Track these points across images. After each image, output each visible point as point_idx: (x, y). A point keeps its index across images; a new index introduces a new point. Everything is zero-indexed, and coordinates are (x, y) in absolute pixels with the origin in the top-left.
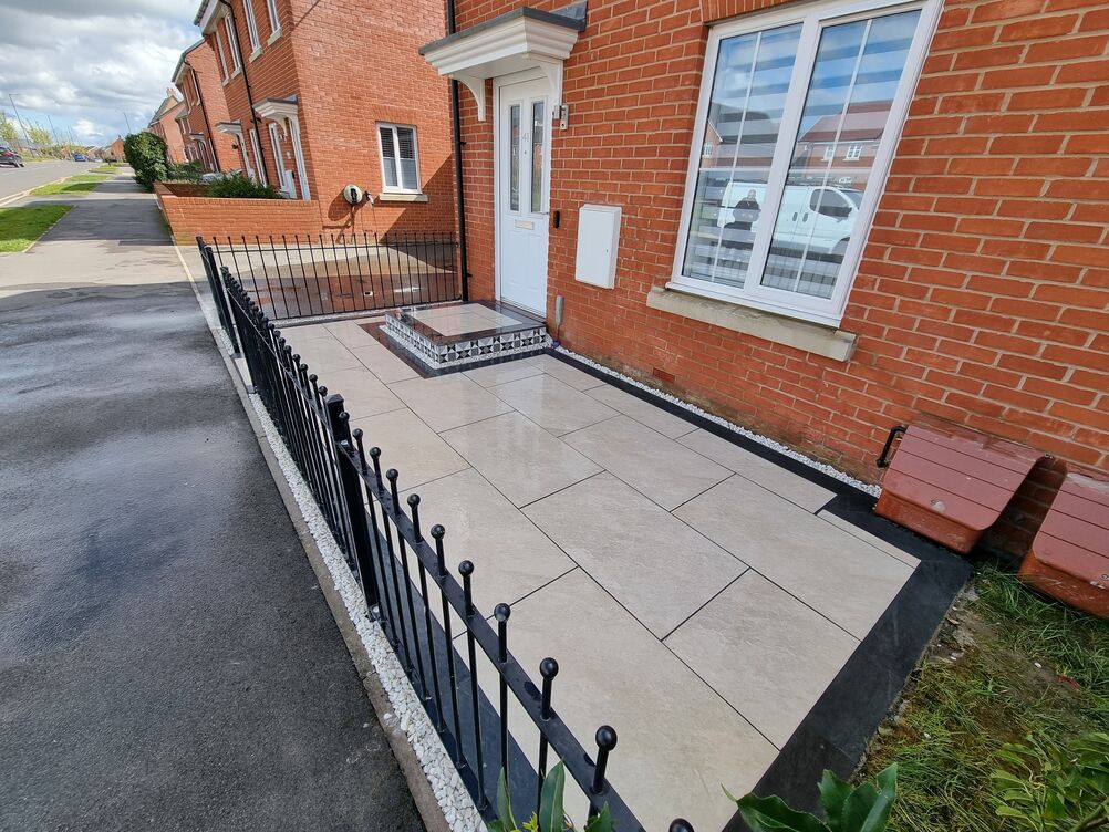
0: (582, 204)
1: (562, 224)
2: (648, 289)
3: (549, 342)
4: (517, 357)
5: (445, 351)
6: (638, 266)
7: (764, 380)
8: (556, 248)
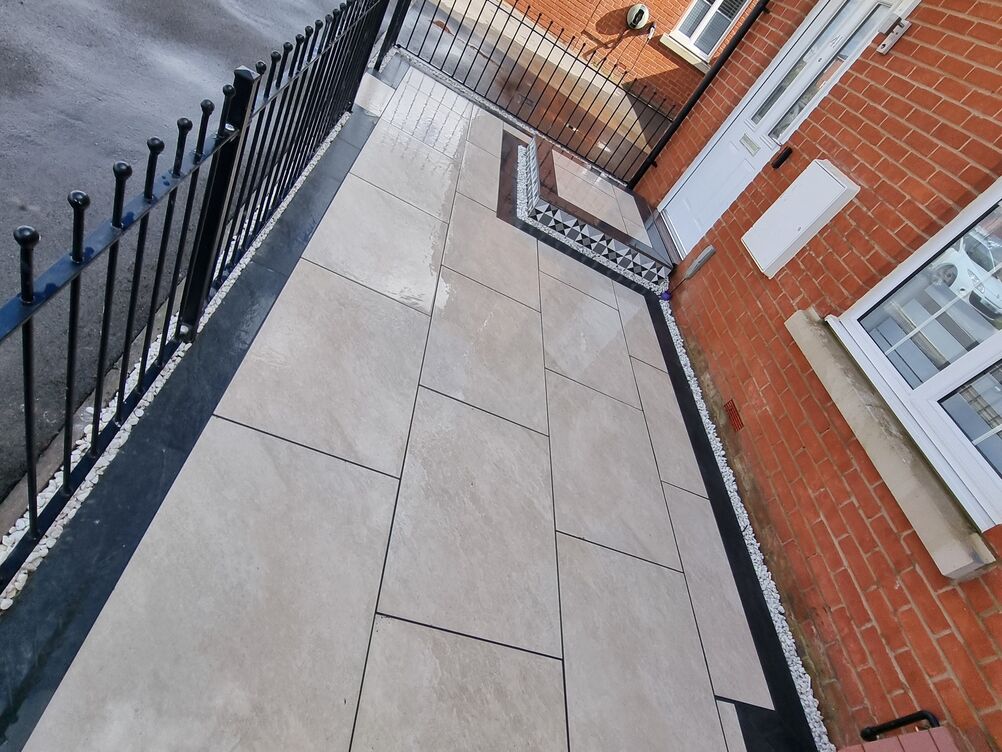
0: (823, 157)
1: (785, 165)
2: (804, 306)
3: (663, 287)
4: (614, 276)
5: (543, 208)
6: (818, 272)
7: (831, 514)
8: (756, 190)
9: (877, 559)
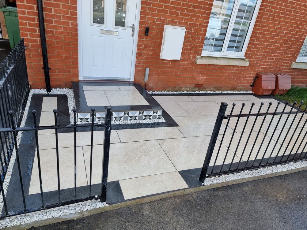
1: (150, 33)
7: (229, 76)
8: (145, 45)
9: (238, 73)
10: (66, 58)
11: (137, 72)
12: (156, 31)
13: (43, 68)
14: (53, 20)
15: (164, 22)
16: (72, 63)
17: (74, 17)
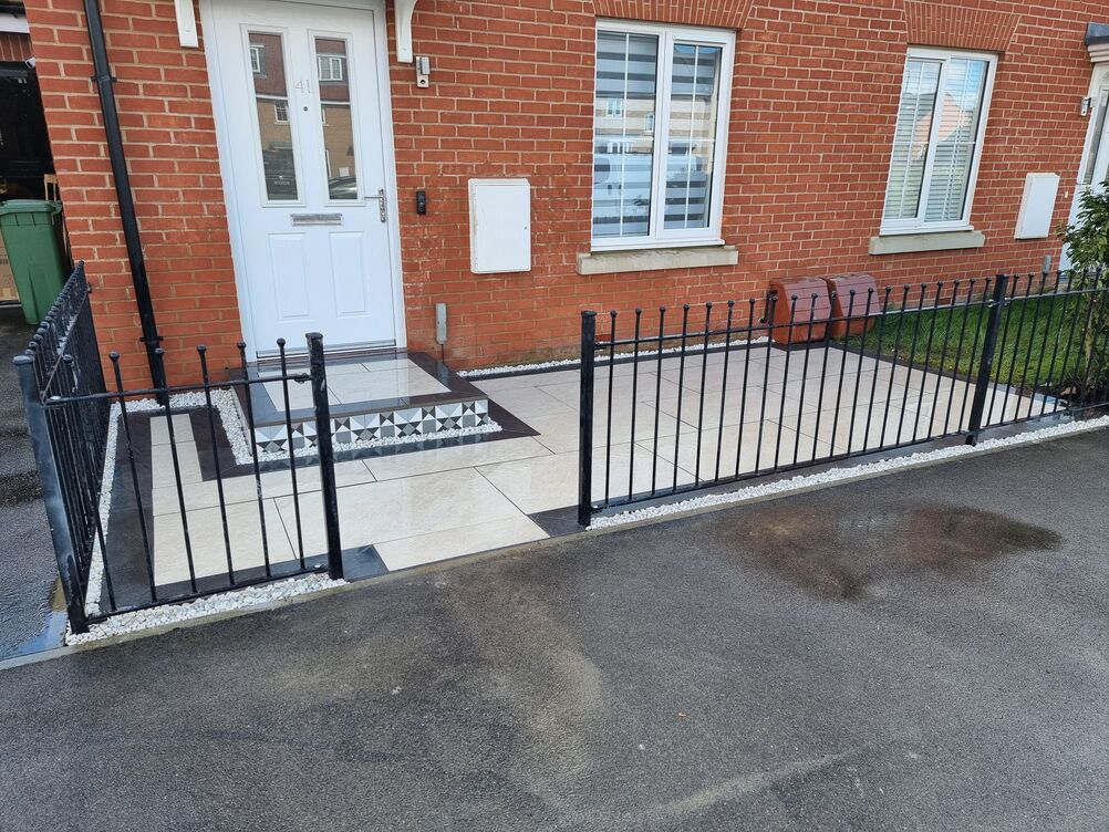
7: (688, 300)
8: (421, 241)
10: (204, 303)
11: (412, 320)
12: (449, 199)
13: (141, 340)
14: (159, 204)
15: (467, 173)
16: (220, 315)
17: (215, 190)
